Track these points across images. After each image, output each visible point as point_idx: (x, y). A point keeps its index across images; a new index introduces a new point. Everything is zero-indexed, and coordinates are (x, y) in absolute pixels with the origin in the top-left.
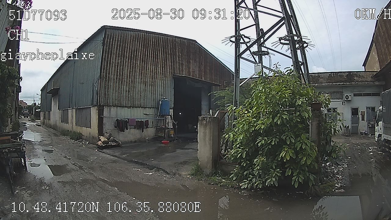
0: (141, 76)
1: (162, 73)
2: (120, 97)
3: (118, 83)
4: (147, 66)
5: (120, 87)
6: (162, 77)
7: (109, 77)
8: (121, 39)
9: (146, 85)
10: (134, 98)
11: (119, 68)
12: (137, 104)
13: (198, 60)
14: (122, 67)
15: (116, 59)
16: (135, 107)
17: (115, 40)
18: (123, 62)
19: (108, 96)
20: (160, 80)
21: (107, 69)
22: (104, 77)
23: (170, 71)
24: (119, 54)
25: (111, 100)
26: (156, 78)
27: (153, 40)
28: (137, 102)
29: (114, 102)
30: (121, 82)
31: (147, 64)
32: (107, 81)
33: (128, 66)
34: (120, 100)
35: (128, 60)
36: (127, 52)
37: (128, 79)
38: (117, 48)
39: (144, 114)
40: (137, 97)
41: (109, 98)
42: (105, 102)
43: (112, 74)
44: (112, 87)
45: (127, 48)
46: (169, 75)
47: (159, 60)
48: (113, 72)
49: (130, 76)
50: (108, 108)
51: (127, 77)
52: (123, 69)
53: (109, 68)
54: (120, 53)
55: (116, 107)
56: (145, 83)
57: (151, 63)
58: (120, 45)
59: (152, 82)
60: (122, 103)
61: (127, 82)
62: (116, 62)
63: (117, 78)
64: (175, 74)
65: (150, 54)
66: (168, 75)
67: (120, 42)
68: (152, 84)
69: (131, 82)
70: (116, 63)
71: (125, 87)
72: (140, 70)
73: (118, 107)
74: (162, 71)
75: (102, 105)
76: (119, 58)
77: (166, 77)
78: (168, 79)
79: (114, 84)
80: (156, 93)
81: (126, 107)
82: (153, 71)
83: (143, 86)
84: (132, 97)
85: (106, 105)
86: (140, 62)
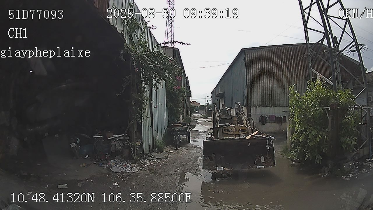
0: (279, 82)
1: (296, 78)
4: (282, 73)
6: (296, 81)
7: (253, 86)
8: (258, 56)
9: (283, 88)
10: (274, 99)
11: (260, 78)
12: (276, 103)
14: (262, 77)
15: (257, 72)
16: (276, 106)
17: (254, 58)
19: (254, 99)
21: (251, 80)
22: (250, 86)
24: (259, 67)
25: (256, 102)
27: (284, 52)
28: (276, 102)
29: (259, 103)
32: (252, 89)
35: (267, 71)
36: (264, 65)
38: (256, 64)
39: (283, 111)
40: (276, 98)
42: (252, 103)
44: (256, 93)
45: (264, 62)
46: (303, 78)
50: (254, 108)
51: (268, 84)
53: (253, 79)
55: (260, 107)
57: (286, 72)
58: (258, 61)
60: (265, 103)
61: (268, 88)
63: (259, 86)
64: (307, 76)
65: (283, 63)
67: (258, 59)
70: (257, 75)
71: (266, 91)
73: (262, 107)
75: (250, 106)
76: (259, 70)
77: (300, 80)
78: (302, 81)
81: (268, 106)
83: (281, 90)
85: (252, 105)
86: (276, 71)
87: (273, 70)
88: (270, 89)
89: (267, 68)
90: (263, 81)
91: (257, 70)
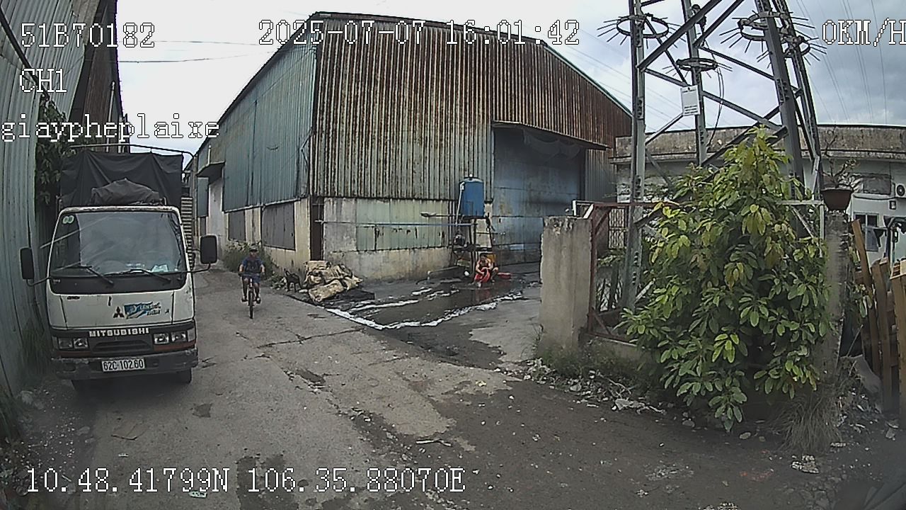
1: (465, 118)
2: (363, 175)
3: (357, 142)
4: (426, 102)
5: (362, 152)
6: (465, 128)
7: (334, 130)
8: (360, 41)
9: (425, 146)
10: (397, 177)
11: (358, 109)
12: (404, 190)
13: (551, 86)
14: (365, 105)
15: (350, 86)
16: (401, 199)
17: (347, 45)
18: (369, 94)
19: (335, 175)
20: (461, 133)
21: (330, 112)
22: (324, 130)
23: (483, 113)
24: (357, 76)
25: (342, 184)
26: (451, 129)
28: (404, 186)
29: (349, 188)
30: (364, 139)
31: (427, 96)
32: (331, 140)
33: (381, 103)
34: (363, 184)
35: (381, 89)
36: (376, 71)
37: (382, 133)
38: (351, 63)
39: (422, 215)
40: (404, 174)
41: (336, 180)
42: (327, 187)
43: (343, 123)
44: (343, 153)
45: (377, 61)
46: (483, 122)
47: (457, 87)
48: (345, 118)
49: (386, 125)
50: (335, 202)
51: (379, 128)
52: (368, 110)
53: (336, 109)
54: (361, 72)
55: (354, 200)
56: (424, 142)
57: (437, 96)
58: (359, 55)
59: (441, 140)
60: (367, 189)
61: (379, 141)
62: (351, 94)
63: (354, 132)
64: (496, 119)
65: (433, 74)
66: (479, 121)
67: (359, 46)
68: (441, 145)
69: (388, 139)
70: (351, 98)
71: (375, 151)
72: (410, 111)
73: (358, 200)
74: (465, 113)
75: (320, 196)
76: (358, 84)
77: (475, 126)
78: (480, 131)
79: (349, 146)
80: (452, 165)
81: (378, 198)
82: (441, 113)
83: (419, 150)
84: (394, 174)
85: (329, 194)
86: (410, 94)
87: (400, 88)
88: (385, 144)
89: (382, 79)
90: (368, 120)
91: (350, 82)
